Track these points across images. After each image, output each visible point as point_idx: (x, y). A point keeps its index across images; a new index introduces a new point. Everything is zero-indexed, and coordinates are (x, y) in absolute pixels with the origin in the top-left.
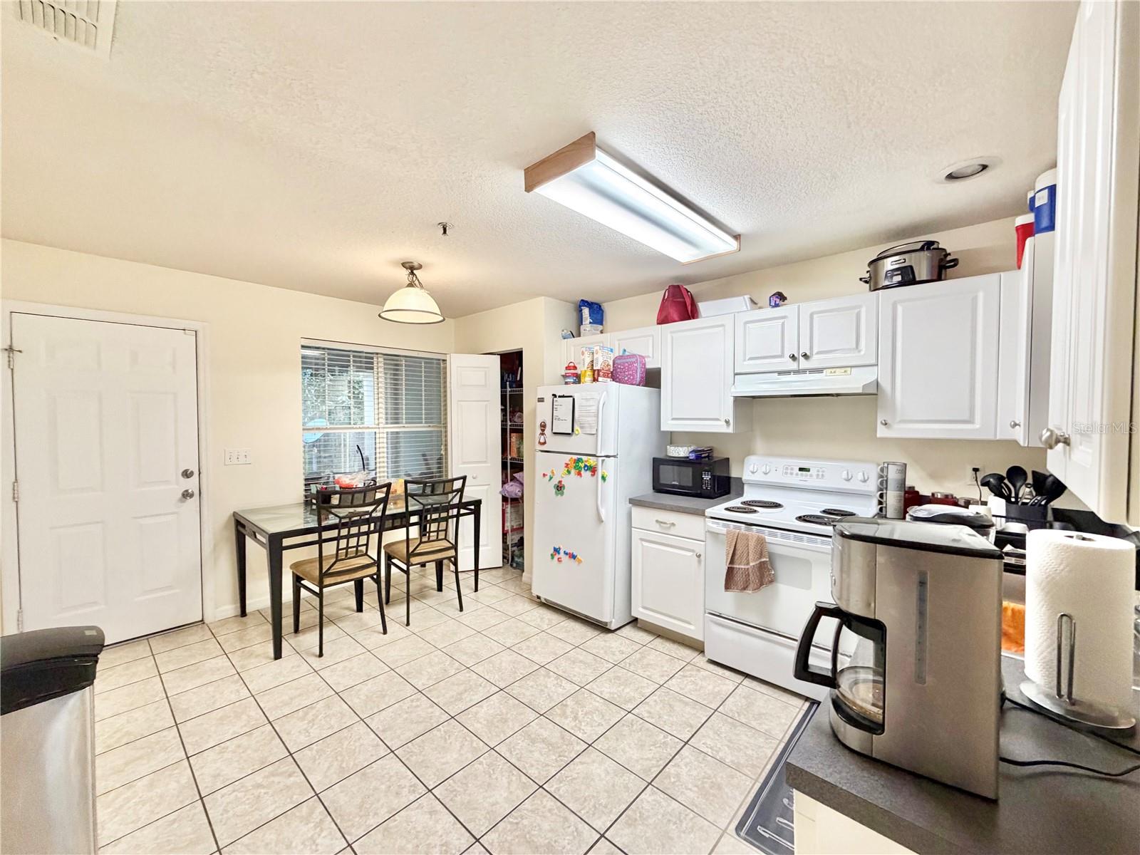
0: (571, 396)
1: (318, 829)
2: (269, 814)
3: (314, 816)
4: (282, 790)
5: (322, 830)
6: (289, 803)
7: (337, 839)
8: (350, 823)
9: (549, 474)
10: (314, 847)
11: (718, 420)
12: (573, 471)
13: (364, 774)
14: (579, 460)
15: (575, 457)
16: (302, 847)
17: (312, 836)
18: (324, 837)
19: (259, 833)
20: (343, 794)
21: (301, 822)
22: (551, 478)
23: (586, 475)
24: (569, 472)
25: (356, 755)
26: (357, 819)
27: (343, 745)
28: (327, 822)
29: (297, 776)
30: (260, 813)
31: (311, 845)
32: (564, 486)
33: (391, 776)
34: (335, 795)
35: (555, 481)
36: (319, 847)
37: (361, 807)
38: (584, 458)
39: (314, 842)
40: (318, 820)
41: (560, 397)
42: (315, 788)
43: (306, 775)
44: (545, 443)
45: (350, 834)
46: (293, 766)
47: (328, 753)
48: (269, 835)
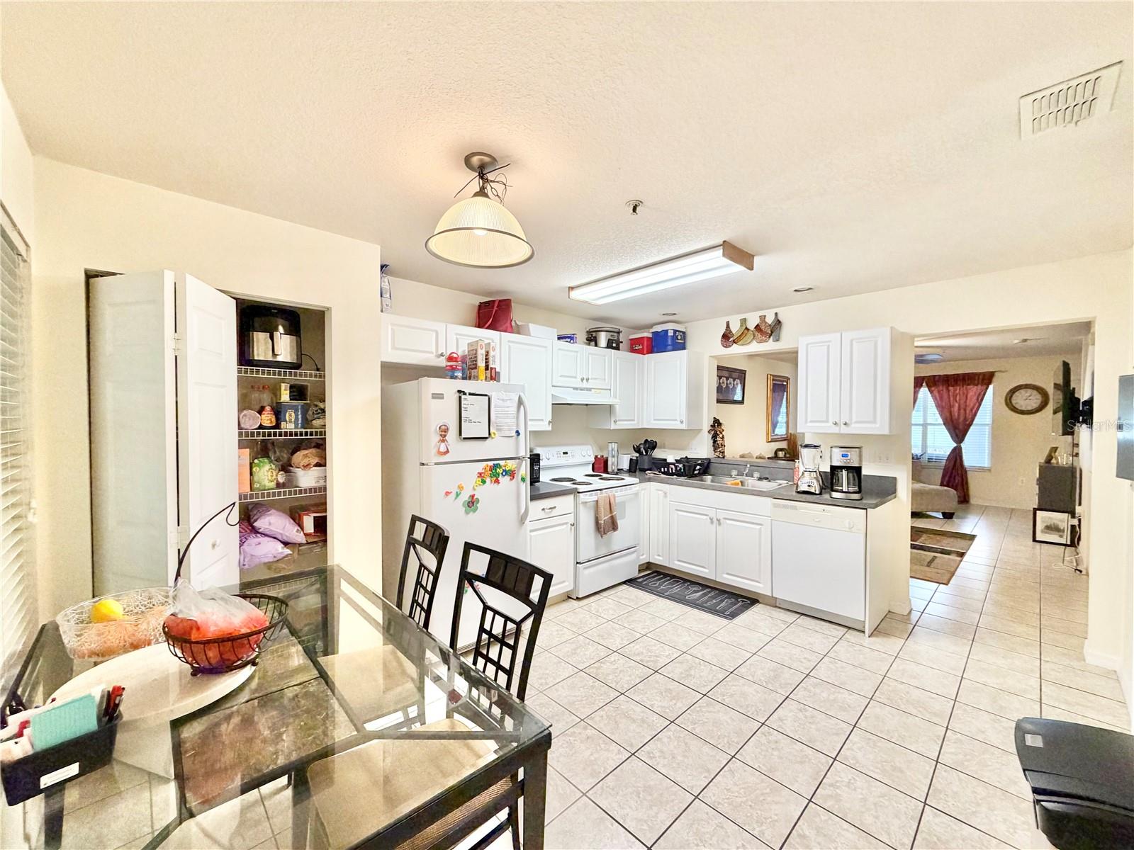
0: (486, 395)
1: (838, 784)
2: (852, 833)
3: (830, 793)
4: (825, 836)
5: (837, 782)
6: (832, 820)
7: (836, 769)
8: (820, 765)
9: (454, 490)
10: (852, 781)
11: (542, 420)
12: (488, 480)
13: (770, 771)
14: (496, 466)
15: (491, 463)
16: (858, 790)
17: (845, 786)
18: (841, 778)
19: (873, 831)
20: (798, 779)
21: (841, 800)
22: (458, 495)
23: (504, 480)
24: (484, 482)
25: (750, 785)
26: (813, 761)
27: (742, 802)
28: (829, 780)
29: (802, 830)
30: (857, 841)
31: (853, 784)
32: (478, 501)
33: (762, 750)
34: (802, 785)
35: (465, 497)
36: (850, 778)
37: (801, 763)
38: (502, 463)
39: (849, 782)
40: (832, 788)
41: (470, 394)
42: (805, 805)
43: (795, 821)
44: (447, 452)
45: (827, 762)
46: (792, 841)
47: (759, 812)
48: (868, 821)
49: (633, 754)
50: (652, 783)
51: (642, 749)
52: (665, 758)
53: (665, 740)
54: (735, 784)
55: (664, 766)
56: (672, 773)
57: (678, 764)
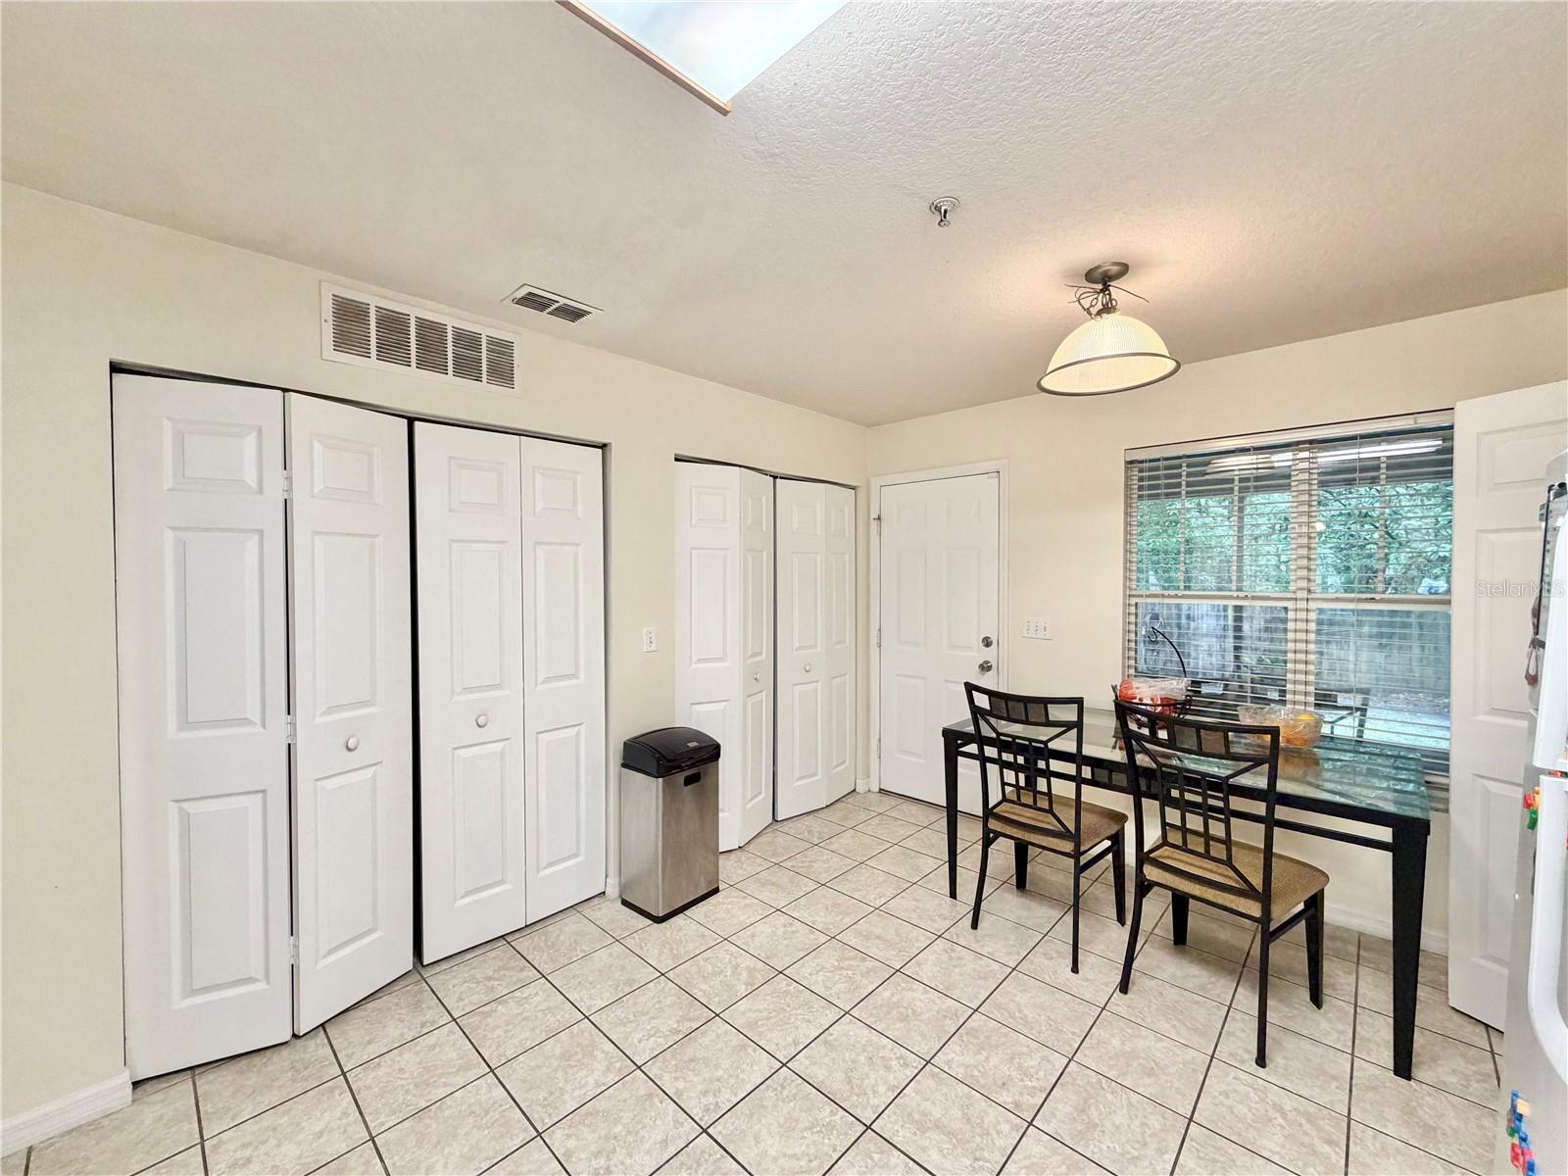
49: (928, 1063)
50: (898, 1025)
51: (916, 1072)
52: (883, 1057)
53: (882, 1089)
54: (797, 1028)
55: (884, 1047)
56: (874, 1038)
57: (864, 1051)
